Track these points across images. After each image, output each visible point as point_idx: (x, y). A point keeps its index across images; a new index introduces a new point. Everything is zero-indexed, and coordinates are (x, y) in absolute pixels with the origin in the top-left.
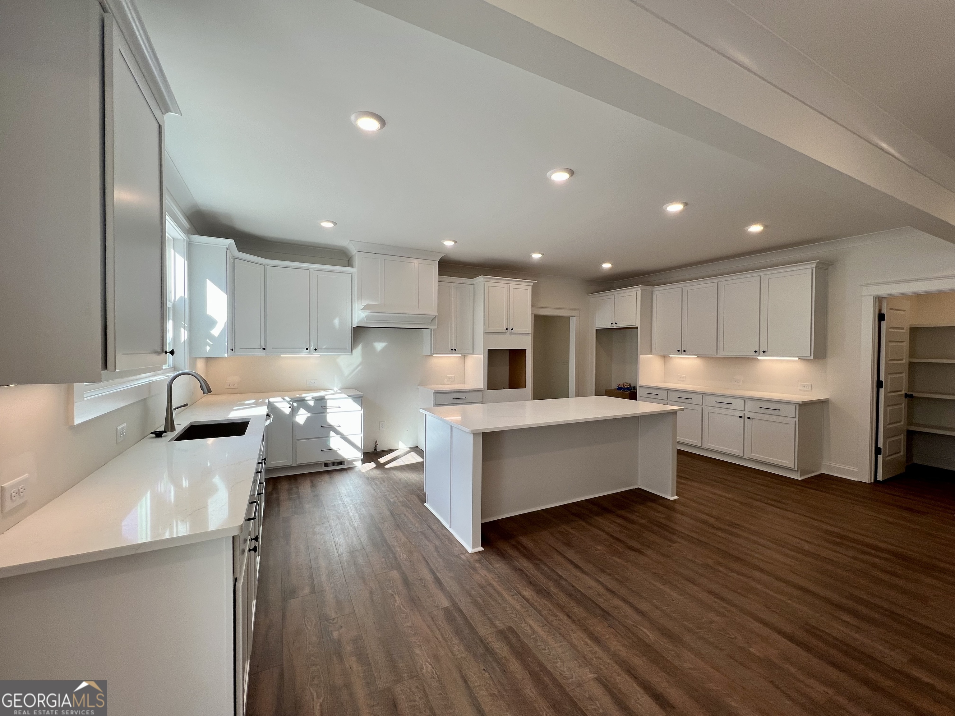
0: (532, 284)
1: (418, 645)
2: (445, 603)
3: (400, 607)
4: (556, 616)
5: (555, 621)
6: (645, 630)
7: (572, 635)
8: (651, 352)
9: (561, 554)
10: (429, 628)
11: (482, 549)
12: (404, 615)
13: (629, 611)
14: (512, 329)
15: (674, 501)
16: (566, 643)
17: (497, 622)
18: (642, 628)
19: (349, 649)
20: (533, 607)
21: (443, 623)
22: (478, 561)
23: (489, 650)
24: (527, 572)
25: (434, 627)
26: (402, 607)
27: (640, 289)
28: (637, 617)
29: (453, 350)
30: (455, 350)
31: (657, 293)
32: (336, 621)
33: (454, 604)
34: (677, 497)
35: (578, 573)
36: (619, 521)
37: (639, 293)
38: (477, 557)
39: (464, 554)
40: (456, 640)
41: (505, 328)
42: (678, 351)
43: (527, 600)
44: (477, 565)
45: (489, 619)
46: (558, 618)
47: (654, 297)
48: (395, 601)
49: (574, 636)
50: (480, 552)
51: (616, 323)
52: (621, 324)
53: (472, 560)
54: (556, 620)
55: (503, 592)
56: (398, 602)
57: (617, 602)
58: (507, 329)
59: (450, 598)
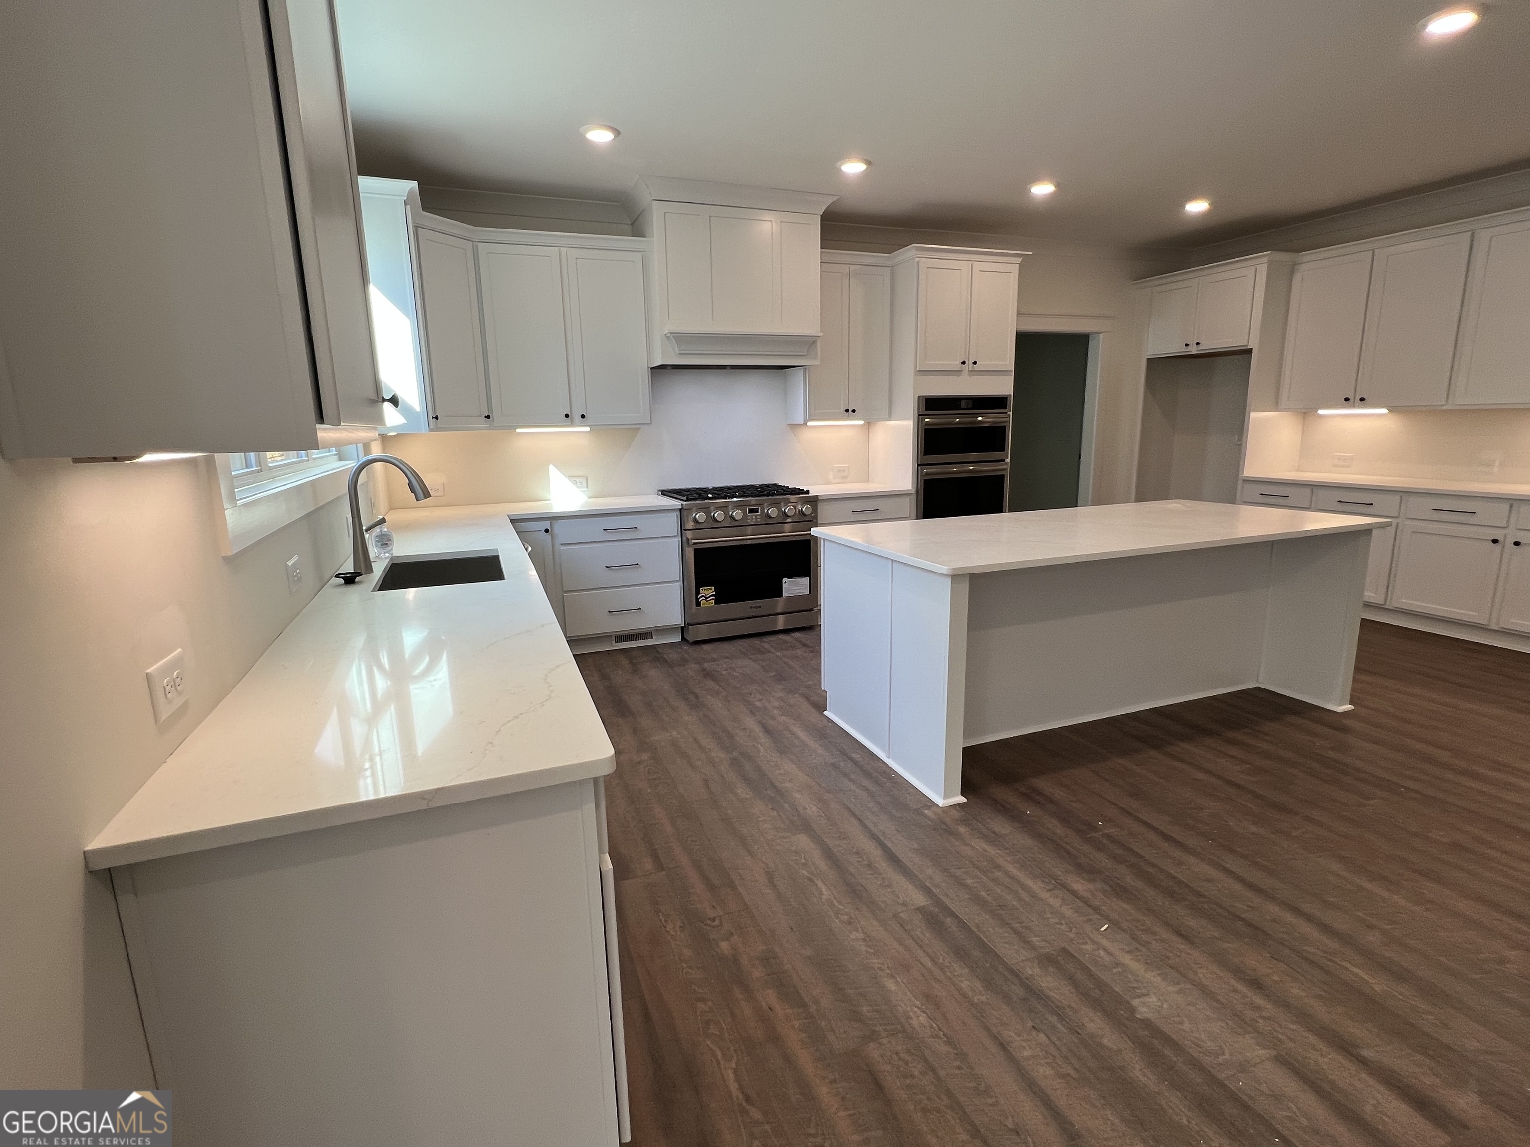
0: (1019, 260)
1: (888, 974)
2: (920, 899)
3: (832, 902)
4: (1154, 934)
5: (1154, 943)
6: (1355, 970)
7: (1200, 971)
8: (1276, 406)
9: (1130, 814)
10: (901, 944)
11: (963, 799)
12: (846, 917)
13: (1307, 929)
14: (975, 363)
15: (1346, 714)
16: (1189, 986)
17: (1034, 939)
18: (1348, 965)
19: (757, 973)
20: (1099, 914)
21: (925, 936)
22: (964, 822)
23: (1033, 992)
24: (1068, 847)
25: (909, 942)
26: (835, 901)
27: (1265, 260)
28: (1332, 944)
29: (850, 412)
30: (854, 411)
31: (1303, 267)
32: (717, 923)
33: (938, 902)
34: (1348, 707)
35: (1178, 854)
36: (1234, 751)
37: (1263, 270)
38: (956, 814)
39: (929, 808)
40: (959, 969)
41: (959, 362)
42: (1347, 399)
43: (1086, 902)
44: (962, 829)
45: (1016, 932)
46: (1158, 938)
47: (1297, 278)
48: (821, 894)
49: (1202, 973)
50: (960, 805)
51: (1198, 344)
52: (1210, 345)
53: (948, 820)
54: (1156, 940)
55: (1030, 883)
56: (825, 892)
57: (1273, 909)
58: (964, 363)
59: (927, 891)
